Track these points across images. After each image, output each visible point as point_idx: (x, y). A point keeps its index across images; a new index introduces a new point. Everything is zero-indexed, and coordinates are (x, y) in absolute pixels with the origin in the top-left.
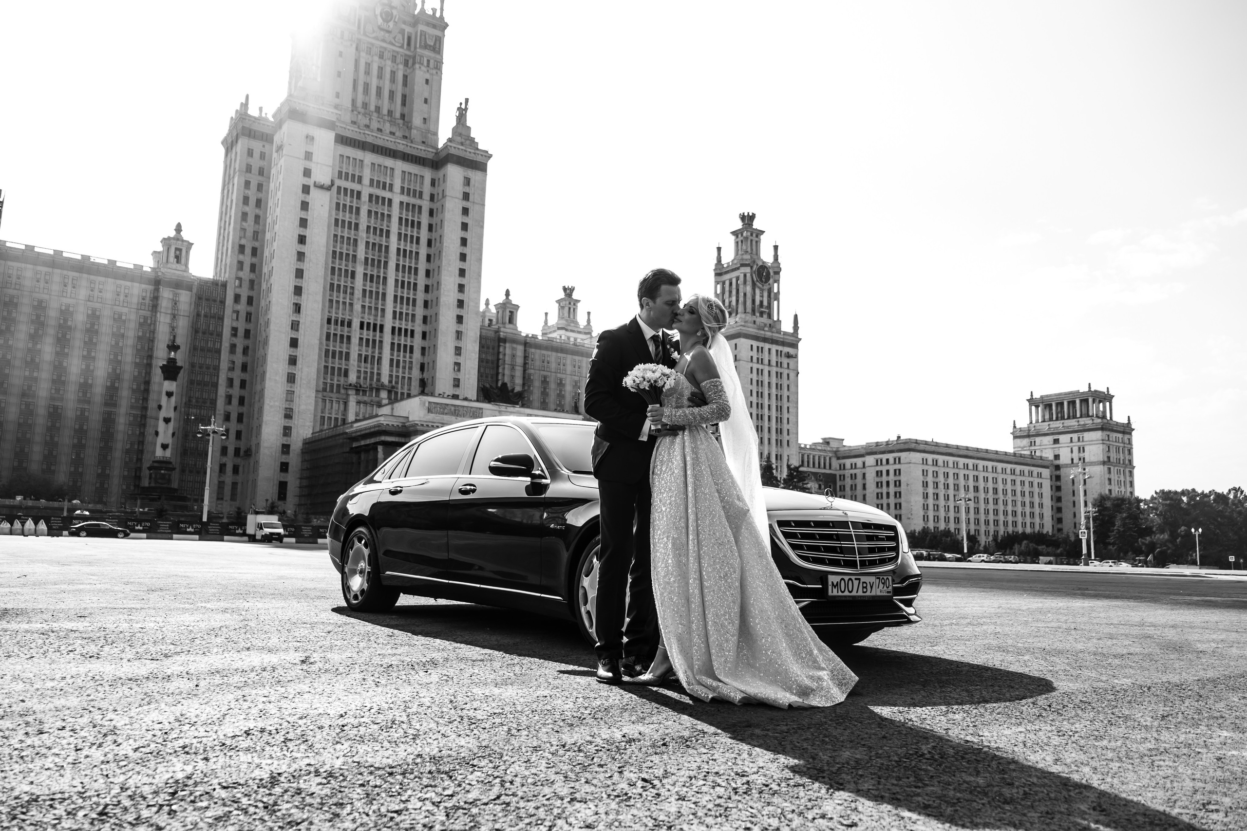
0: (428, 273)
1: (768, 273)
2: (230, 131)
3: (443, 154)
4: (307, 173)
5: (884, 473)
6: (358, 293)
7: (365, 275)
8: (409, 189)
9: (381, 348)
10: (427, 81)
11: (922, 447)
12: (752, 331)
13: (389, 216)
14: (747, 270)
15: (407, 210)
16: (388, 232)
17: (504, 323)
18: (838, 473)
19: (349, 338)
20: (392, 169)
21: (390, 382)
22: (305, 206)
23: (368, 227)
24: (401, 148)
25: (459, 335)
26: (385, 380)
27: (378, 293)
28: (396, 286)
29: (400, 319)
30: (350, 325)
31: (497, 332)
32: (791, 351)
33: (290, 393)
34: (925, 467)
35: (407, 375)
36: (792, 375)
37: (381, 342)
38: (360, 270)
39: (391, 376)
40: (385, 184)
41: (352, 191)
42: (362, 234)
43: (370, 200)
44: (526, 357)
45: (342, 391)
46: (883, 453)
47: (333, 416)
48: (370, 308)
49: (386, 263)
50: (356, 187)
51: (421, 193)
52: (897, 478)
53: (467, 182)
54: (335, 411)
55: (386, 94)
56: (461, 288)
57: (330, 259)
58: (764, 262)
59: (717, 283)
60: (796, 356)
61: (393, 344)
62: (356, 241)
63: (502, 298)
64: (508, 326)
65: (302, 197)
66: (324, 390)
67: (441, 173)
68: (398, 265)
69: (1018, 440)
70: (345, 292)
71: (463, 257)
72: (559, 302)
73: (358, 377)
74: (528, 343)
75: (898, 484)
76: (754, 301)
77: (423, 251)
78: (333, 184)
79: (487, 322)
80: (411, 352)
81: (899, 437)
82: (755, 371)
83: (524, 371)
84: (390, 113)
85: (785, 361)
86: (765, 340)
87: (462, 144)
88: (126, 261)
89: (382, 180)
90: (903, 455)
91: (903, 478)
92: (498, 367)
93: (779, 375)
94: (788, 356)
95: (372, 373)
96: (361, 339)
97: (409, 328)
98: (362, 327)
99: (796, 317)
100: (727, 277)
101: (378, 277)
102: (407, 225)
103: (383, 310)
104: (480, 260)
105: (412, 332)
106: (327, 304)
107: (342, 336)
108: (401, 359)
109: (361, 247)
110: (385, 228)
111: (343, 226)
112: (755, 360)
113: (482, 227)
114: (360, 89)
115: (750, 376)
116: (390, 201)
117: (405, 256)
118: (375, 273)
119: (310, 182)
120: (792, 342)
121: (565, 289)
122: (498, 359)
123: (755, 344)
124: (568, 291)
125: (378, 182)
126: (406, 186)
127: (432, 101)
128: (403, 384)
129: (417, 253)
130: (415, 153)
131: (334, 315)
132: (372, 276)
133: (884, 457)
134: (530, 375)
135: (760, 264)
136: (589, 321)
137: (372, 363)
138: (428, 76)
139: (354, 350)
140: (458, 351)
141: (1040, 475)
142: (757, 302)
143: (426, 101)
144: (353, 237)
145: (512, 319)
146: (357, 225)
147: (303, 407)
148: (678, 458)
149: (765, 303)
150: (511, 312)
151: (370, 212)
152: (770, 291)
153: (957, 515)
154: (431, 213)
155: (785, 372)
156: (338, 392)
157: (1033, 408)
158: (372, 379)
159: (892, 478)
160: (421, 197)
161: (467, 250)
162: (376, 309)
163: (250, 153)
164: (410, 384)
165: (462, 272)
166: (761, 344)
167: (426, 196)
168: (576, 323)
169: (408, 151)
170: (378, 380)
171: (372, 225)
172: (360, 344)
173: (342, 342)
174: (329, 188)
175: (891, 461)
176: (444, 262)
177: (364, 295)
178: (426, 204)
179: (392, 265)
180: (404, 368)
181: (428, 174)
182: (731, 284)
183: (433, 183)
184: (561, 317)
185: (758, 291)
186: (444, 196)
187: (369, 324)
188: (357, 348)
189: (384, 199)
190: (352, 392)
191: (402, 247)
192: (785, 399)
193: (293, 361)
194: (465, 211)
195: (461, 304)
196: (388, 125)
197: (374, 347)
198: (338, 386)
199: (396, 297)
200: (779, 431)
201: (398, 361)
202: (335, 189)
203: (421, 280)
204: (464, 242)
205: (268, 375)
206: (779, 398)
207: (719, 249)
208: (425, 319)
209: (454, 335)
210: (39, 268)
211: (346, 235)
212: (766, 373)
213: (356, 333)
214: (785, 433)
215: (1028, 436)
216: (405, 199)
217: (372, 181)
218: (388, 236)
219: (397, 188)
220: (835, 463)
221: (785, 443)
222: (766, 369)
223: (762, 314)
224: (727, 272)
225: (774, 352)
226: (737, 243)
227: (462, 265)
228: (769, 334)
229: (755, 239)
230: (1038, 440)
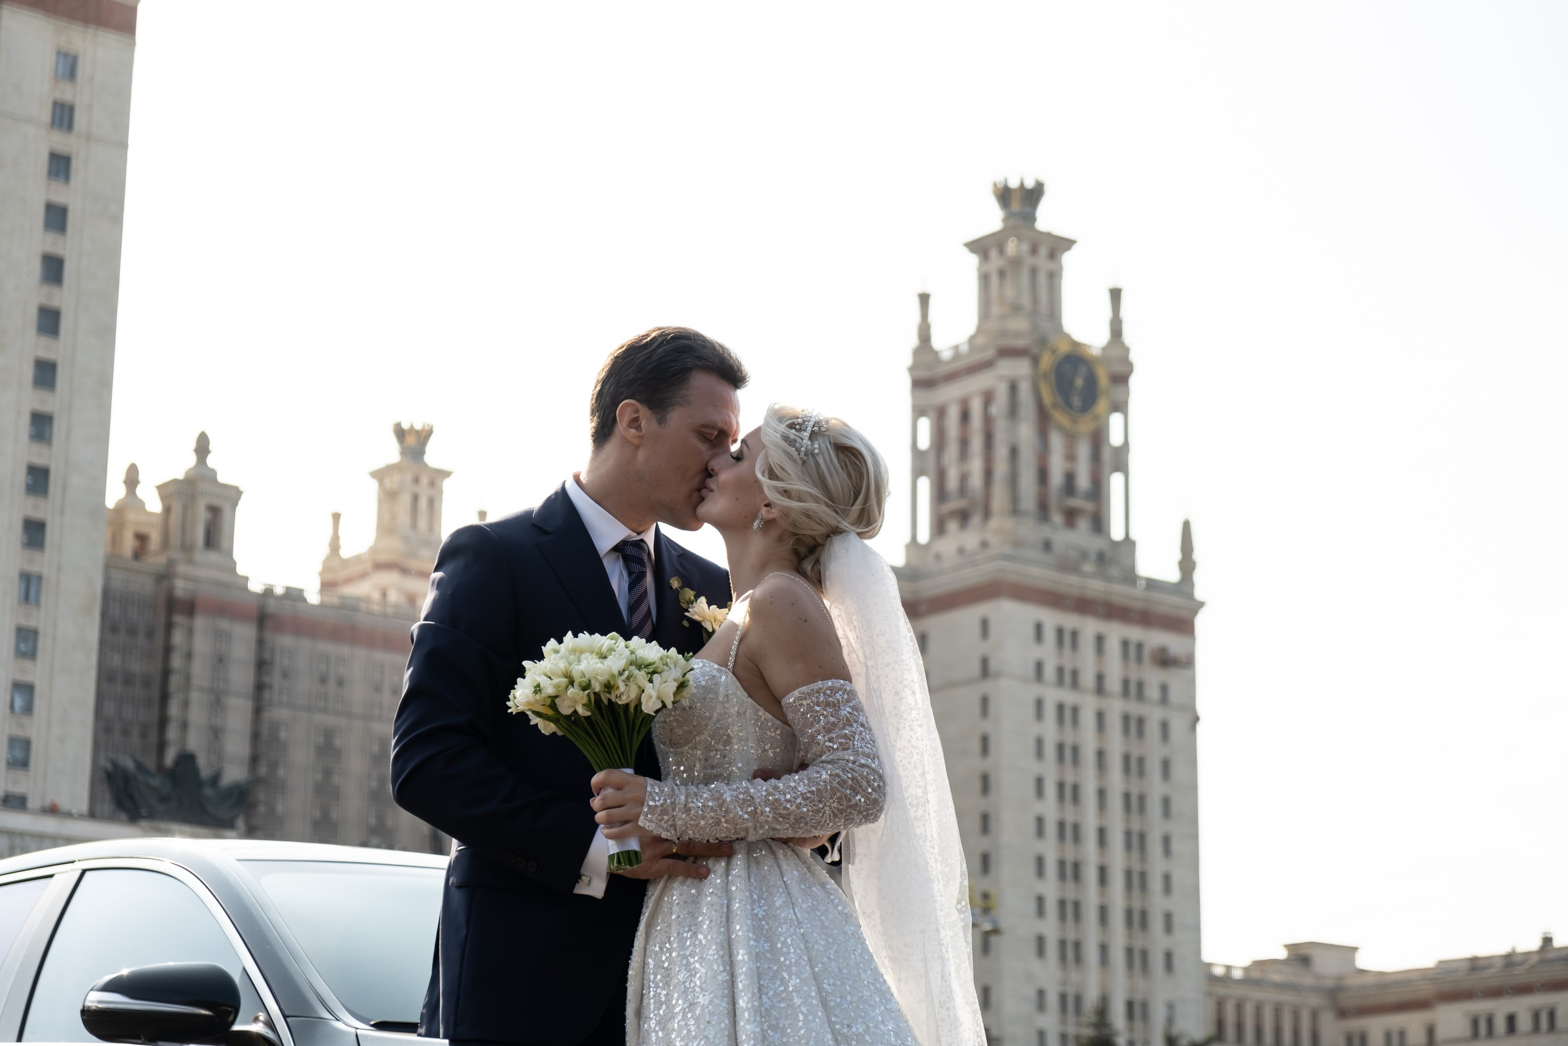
1: (1092, 382)
12: (1041, 574)
14: (1021, 368)
17: (187, 548)
25: (30, 587)
31: (164, 576)
32: (1172, 642)
36: (1177, 726)
44: (262, 665)
46: (1495, 993)
53: (68, 66)
56: (41, 425)
58: (1076, 344)
59: (919, 411)
60: (1186, 663)
64: (202, 556)
71: (49, 321)
72: (379, 475)
74: (272, 617)
76: (1043, 475)
79: (129, 544)
81: (1547, 941)
82: (1050, 711)
83: (258, 711)
85: (1153, 677)
86: (1083, 605)
90: (1563, 1001)
92: (164, 698)
93: (1133, 726)
94: (1165, 660)
99: (1186, 527)
100: (950, 393)
104: (107, 332)
112: (1050, 672)
113: (117, 219)
115: (1035, 729)
120: (1171, 612)
121: (400, 433)
122: (166, 673)
123: (1051, 619)
124: (413, 441)
133: (1501, 1008)
134: (275, 727)
135: (1064, 348)
140: (27, 643)
142: (1056, 478)
145: (215, 536)
148: (712, 952)
149: (1083, 481)
150: (215, 511)
152: (1098, 438)
155: (1154, 715)
161: (62, 299)
165: (45, 373)
166: (1070, 621)
175: (1524, 1022)
182: (965, 416)
184: (386, 528)
185: (1056, 442)
192: (1154, 807)
194: (59, 165)
195: (38, 479)
200: (1137, 920)
204: (53, 268)
206: (1134, 804)
207: (924, 299)
209: (14, 589)
212: (1088, 719)
214: (1157, 924)
220: (1332, 1031)
221: (1157, 961)
222: (1089, 705)
223: (1071, 516)
224: (951, 377)
225: (1113, 647)
226: (984, 279)
227: (46, 349)
228: (1095, 587)
229: (1043, 265)
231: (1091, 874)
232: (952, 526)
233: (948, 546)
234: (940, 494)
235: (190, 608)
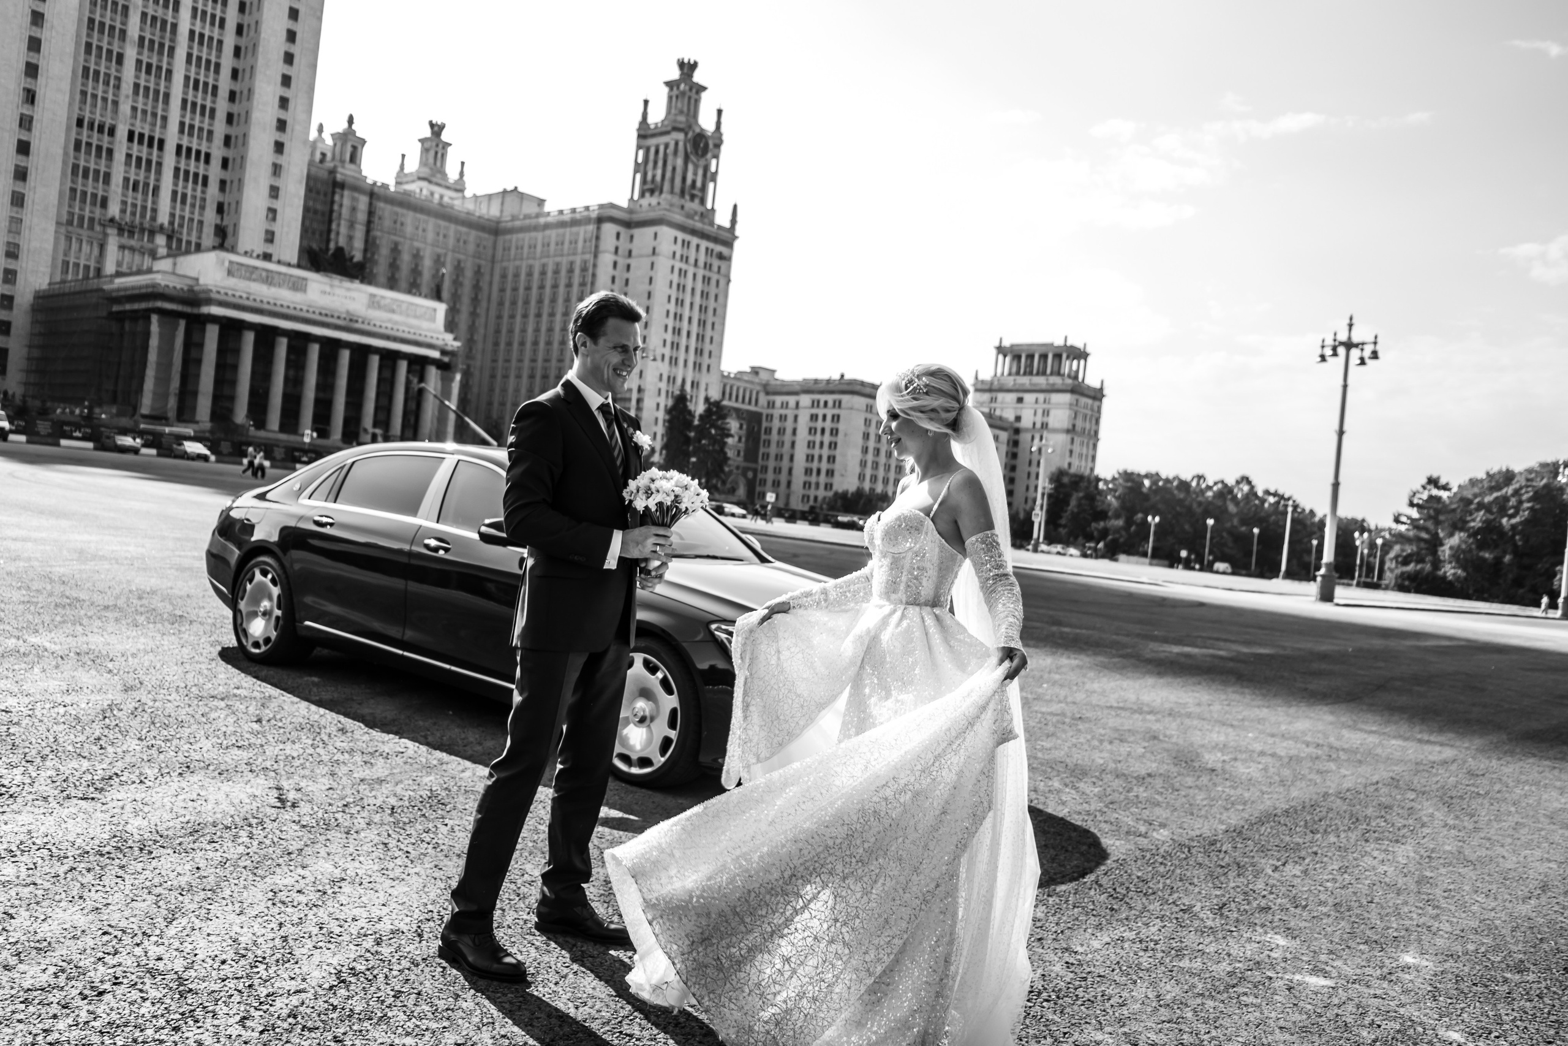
0: (235, 74)
1: (707, 145)
5: (820, 418)
6: (127, 88)
7: (139, 62)
9: (159, 172)
12: (678, 218)
14: (680, 136)
17: (342, 161)
18: (765, 412)
19: (110, 152)
21: (172, 223)
25: (277, 169)
26: (163, 218)
27: (157, 92)
28: (186, 85)
29: (191, 134)
30: (112, 132)
31: (332, 172)
32: (724, 250)
33: (16, 221)
34: (869, 416)
35: (196, 217)
36: (722, 282)
37: (159, 164)
38: (131, 54)
39: (172, 215)
44: (371, 213)
45: (98, 228)
46: (822, 392)
47: (82, 262)
48: (144, 112)
49: (172, 50)
52: (834, 425)
54: (86, 255)
56: (284, 102)
57: (85, 31)
58: (702, 130)
59: (639, 147)
60: (729, 259)
61: (177, 169)
62: (125, 8)
63: (341, 126)
64: (348, 166)
66: (70, 223)
68: (189, 56)
70: (107, 83)
71: (289, 58)
72: (422, 141)
73: (123, 211)
74: (375, 194)
75: (835, 432)
76: (684, 179)
77: (230, 40)
79: (318, 157)
80: (205, 184)
81: (842, 376)
82: (676, 271)
83: (368, 231)
85: (716, 263)
86: (693, 232)
90: (846, 399)
91: (842, 426)
92: (330, 221)
93: (706, 280)
94: (721, 257)
96: (129, 156)
97: (204, 149)
98: (131, 138)
99: (735, 207)
100: (652, 142)
101: (159, 68)
103: (165, 119)
104: (313, 65)
105: (208, 155)
106: (78, 97)
107: (99, 148)
109: (134, 20)
112: (678, 256)
113: (320, 19)
115: (670, 277)
117: (201, 43)
118: (154, 61)
120: (725, 239)
121: (432, 125)
122: (331, 211)
123: (681, 236)
124: (437, 129)
128: (190, 230)
129: (220, 42)
131: (87, 116)
132: (149, 66)
133: (823, 398)
134: (375, 238)
135: (698, 130)
136: (462, 174)
137: (145, 193)
139: (118, 171)
140: (274, 192)
142: (689, 181)
145: (354, 158)
147: (35, 244)
149: (699, 184)
150: (355, 148)
152: (706, 168)
155: (714, 277)
156: (91, 227)
157: (1001, 357)
158: (143, 216)
159: (828, 425)
161: (295, 49)
162: (154, 115)
164: (200, 232)
165: (286, 80)
166: (688, 237)
168: (444, 175)
170: (154, 218)
172: (128, 164)
173: (99, 156)
175: (830, 404)
176: (261, 61)
177: (136, 92)
179: (181, 53)
180: (193, 206)
182: (657, 152)
184: (423, 163)
185: (691, 167)
187: (141, 135)
188: (122, 168)
190: (112, 231)
191: (197, 29)
192: (710, 312)
193: (21, 174)
195: (282, 125)
197: (148, 170)
198: (92, 219)
199: (184, 101)
200: (699, 352)
201: (184, 196)
203: (225, 83)
207: (646, 102)
208: (227, 141)
209: (270, 169)
212: (690, 276)
213: (121, 146)
214: (706, 354)
215: (990, 390)
218: (176, 9)
220: (763, 399)
221: (704, 368)
222: (691, 270)
223: (693, 197)
224: (653, 135)
225: (702, 250)
226: (670, 98)
227: (287, 70)
228: (699, 225)
229: (694, 96)
230: (1000, 396)
231: (684, 333)
232: (647, 195)
233: (645, 202)
234: (644, 181)
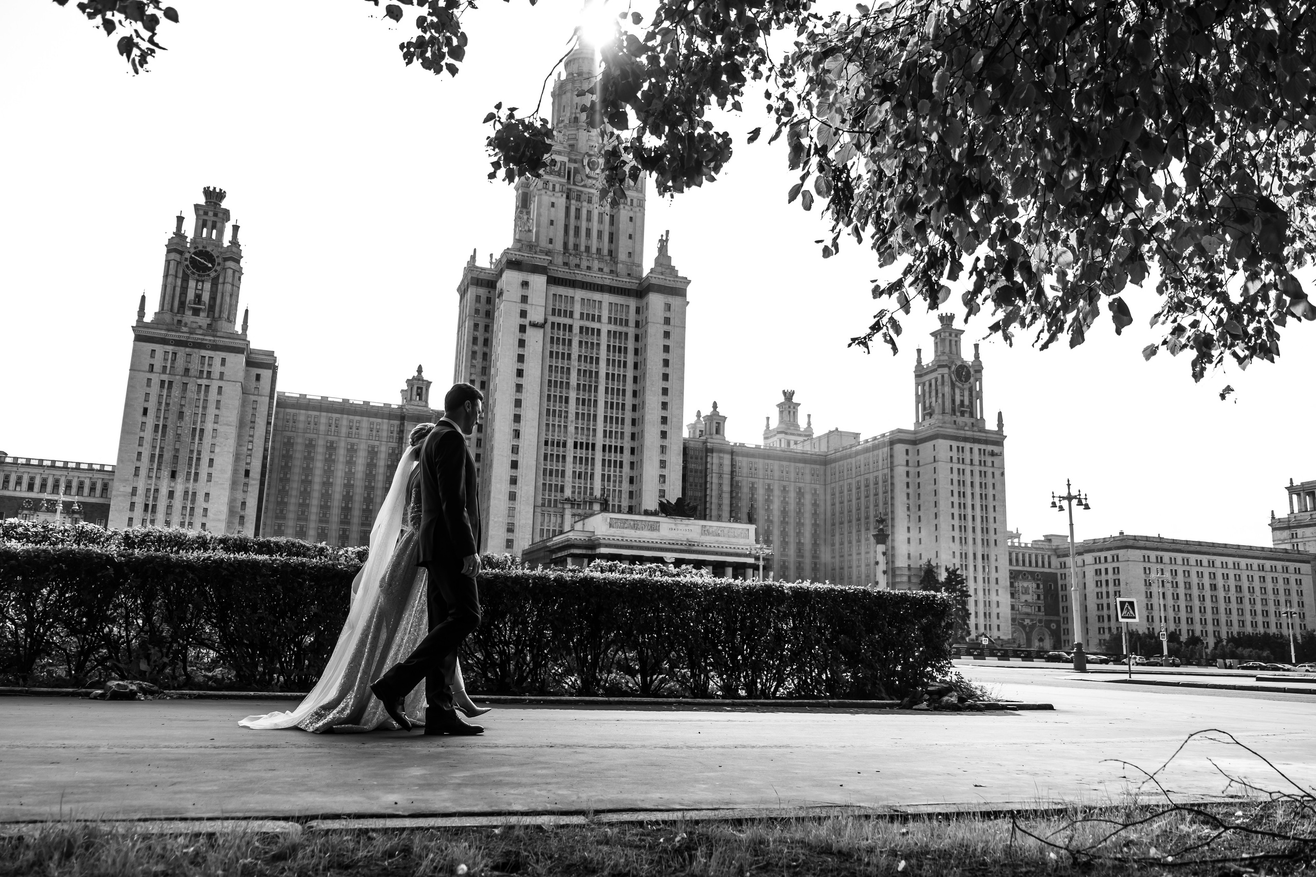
0: (635, 394)
1: (968, 373)
2: (463, 281)
3: (646, 284)
4: (523, 314)
5: (1103, 572)
6: (571, 416)
7: (578, 399)
8: (616, 319)
9: (593, 464)
10: (631, 219)
11: (1142, 543)
12: (951, 431)
13: (598, 344)
14: (946, 370)
15: (615, 337)
16: (597, 359)
17: (711, 434)
18: (1059, 572)
19: (564, 457)
20: (600, 302)
21: (602, 495)
22: (522, 343)
23: (580, 356)
24: (607, 282)
25: (663, 449)
26: (597, 493)
27: (589, 415)
28: (606, 407)
29: (610, 437)
30: (565, 445)
31: (705, 442)
32: (996, 449)
33: (512, 510)
34: (1147, 565)
35: (617, 489)
36: (997, 474)
37: (593, 459)
38: (573, 395)
39: (603, 490)
40: (593, 316)
41: (565, 325)
42: (574, 363)
43: (581, 332)
44: (733, 465)
45: (559, 505)
46: (1101, 550)
47: (551, 528)
48: (582, 429)
49: (596, 387)
50: (568, 321)
51: (627, 321)
52: (1116, 577)
53: (668, 307)
54: (553, 523)
55: (594, 234)
56: (664, 405)
57: (546, 388)
58: (963, 361)
59: (917, 384)
60: (1001, 454)
61: (604, 460)
62: (569, 369)
63: (707, 411)
64: (715, 436)
65: (518, 335)
66: (543, 505)
67: (644, 301)
68: (607, 388)
69: (1278, 533)
70: (560, 416)
71: (666, 377)
72: (779, 406)
73: (573, 492)
74: (734, 452)
75: (1117, 582)
76: (953, 401)
77: (630, 374)
78: (546, 321)
79: (698, 433)
80: (621, 467)
81: (1121, 533)
82: (955, 471)
83: (732, 478)
84: (599, 250)
85: (989, 460)
86: (966, 439)
87: (662, 274)
88: (377, 400)
89: (591, 312)
90: (1121, 552)
91: (1122, 577)
92: (706, 476)
93: (983, 474)
94: (993, 454)
95: (586, 488)
96: (575, 457)
97: (619, 445)
98: (575, 447)
99: (1000, 414)
100: (927, 378)
101: (590, 400)
102: (614, 351)
103: (594, 430)
104: (682, 379)
105: (622, 448)
106: (544, 428)
107: (558, 456)
108: (612, 473)
109: (574, 375)
110: (594, 356)
111: (557, 358)
112: (955, 460)
113: (683, 348)
114: (572, 233)
115: (951, 476)
116: (599, 330)
117: (613, 379)
118: (586, 397)
119: (526, 322)
120: (997, 439)
121: (784, 393)
122: (706, 469)
123: (955, 444)
124: (789, 395)
125: (588, 315)
126: (613, 316)
127: (636, 236)
128: (614, 497)
129: (625, 376)
130: (620, 285)
131: (550, 437)
132: (584, 400)
133: (1102, 555)
134: (737, 482)
135: (959, 363)
136: (809, 424)
137: (586, 479)
138: (631, 214)
139: (569, 468)
140: (663, 464)
141: (1298, 571)
142: (958, 402)
143: (630, 237)
144: (566, 366)
145: (719, 430)
146: (569, 355)
147: (523, 522)
149: (966, 402)
150: (718, 423)
151: (580, 342)
152: (971, 390)
153: (1190, 616)
154: (637, 338)
155: (990, 471)
156: (555, 506)
157: (1295, 497)
158: (585, 493)
159: (1111, 576)
160: (627, 324)
161: (668, 371)
162: (588, 429)
163: (478, 299)
164: (620, 497)
165: (665, 391)
166: (961, 444)
167: (632, 323)
168: (797, 426)
169: (614, 284)
170: (591, 494)
171: (583, 354)
172: (575, 462)
173: (558, 461)
174: (542, 326)
175: (1110, 559)
176: (648, 383)
177: (577, 418)
178: (631, 331)
179: (602, 389)
180: (615, 481)
181: (632, 303)
182: (930, 385)
183: (638, 311)
184: (782, 421)
185: (957, 391)
186: (647, 323)
187: (582, 443)
188: (571, 466)
189: (593, 329)
190: (567, 506)
191: (610, 372)
192: (990, 498)
193: (514, 481)
194: (667, 335)
195: (664, 420)
196: (596, 262)
197: (587, 464)
198: (556, 501)
199: (606, 417)
200: (985, 531)
201: (609, 476)
202: (549, 326)
203: (629, 400)
204: (666, 363)
205: (492, 495)
206: (984, 497)
207: (919, 351)
208: (633, 436)
209: (659, 450)
210: (310, 413)
211: (560, 365)
212: (968, 473)
213: (570, 453)
214: (992, 532)
215: (1289, 528)
216: (612, 327)
217: (582, 314)
218: (597, 363)
219: (605, 319)
220: (1055, 562)
221: (992, 543)
222: (968, 469)
223: (963, 414)
224: (926, 374)
225: (976, 451)
226: (936, 344)
227: (665, 385)
228: (969, 434)
229: (953, 338)
230: (1300, 532)
231: (970, 518)
232: (927, 417)
233: (926, 424)
234: (924, 408)
235: (712, 451)
